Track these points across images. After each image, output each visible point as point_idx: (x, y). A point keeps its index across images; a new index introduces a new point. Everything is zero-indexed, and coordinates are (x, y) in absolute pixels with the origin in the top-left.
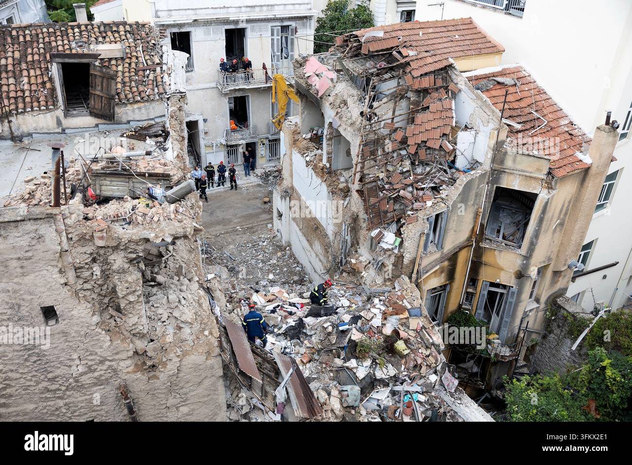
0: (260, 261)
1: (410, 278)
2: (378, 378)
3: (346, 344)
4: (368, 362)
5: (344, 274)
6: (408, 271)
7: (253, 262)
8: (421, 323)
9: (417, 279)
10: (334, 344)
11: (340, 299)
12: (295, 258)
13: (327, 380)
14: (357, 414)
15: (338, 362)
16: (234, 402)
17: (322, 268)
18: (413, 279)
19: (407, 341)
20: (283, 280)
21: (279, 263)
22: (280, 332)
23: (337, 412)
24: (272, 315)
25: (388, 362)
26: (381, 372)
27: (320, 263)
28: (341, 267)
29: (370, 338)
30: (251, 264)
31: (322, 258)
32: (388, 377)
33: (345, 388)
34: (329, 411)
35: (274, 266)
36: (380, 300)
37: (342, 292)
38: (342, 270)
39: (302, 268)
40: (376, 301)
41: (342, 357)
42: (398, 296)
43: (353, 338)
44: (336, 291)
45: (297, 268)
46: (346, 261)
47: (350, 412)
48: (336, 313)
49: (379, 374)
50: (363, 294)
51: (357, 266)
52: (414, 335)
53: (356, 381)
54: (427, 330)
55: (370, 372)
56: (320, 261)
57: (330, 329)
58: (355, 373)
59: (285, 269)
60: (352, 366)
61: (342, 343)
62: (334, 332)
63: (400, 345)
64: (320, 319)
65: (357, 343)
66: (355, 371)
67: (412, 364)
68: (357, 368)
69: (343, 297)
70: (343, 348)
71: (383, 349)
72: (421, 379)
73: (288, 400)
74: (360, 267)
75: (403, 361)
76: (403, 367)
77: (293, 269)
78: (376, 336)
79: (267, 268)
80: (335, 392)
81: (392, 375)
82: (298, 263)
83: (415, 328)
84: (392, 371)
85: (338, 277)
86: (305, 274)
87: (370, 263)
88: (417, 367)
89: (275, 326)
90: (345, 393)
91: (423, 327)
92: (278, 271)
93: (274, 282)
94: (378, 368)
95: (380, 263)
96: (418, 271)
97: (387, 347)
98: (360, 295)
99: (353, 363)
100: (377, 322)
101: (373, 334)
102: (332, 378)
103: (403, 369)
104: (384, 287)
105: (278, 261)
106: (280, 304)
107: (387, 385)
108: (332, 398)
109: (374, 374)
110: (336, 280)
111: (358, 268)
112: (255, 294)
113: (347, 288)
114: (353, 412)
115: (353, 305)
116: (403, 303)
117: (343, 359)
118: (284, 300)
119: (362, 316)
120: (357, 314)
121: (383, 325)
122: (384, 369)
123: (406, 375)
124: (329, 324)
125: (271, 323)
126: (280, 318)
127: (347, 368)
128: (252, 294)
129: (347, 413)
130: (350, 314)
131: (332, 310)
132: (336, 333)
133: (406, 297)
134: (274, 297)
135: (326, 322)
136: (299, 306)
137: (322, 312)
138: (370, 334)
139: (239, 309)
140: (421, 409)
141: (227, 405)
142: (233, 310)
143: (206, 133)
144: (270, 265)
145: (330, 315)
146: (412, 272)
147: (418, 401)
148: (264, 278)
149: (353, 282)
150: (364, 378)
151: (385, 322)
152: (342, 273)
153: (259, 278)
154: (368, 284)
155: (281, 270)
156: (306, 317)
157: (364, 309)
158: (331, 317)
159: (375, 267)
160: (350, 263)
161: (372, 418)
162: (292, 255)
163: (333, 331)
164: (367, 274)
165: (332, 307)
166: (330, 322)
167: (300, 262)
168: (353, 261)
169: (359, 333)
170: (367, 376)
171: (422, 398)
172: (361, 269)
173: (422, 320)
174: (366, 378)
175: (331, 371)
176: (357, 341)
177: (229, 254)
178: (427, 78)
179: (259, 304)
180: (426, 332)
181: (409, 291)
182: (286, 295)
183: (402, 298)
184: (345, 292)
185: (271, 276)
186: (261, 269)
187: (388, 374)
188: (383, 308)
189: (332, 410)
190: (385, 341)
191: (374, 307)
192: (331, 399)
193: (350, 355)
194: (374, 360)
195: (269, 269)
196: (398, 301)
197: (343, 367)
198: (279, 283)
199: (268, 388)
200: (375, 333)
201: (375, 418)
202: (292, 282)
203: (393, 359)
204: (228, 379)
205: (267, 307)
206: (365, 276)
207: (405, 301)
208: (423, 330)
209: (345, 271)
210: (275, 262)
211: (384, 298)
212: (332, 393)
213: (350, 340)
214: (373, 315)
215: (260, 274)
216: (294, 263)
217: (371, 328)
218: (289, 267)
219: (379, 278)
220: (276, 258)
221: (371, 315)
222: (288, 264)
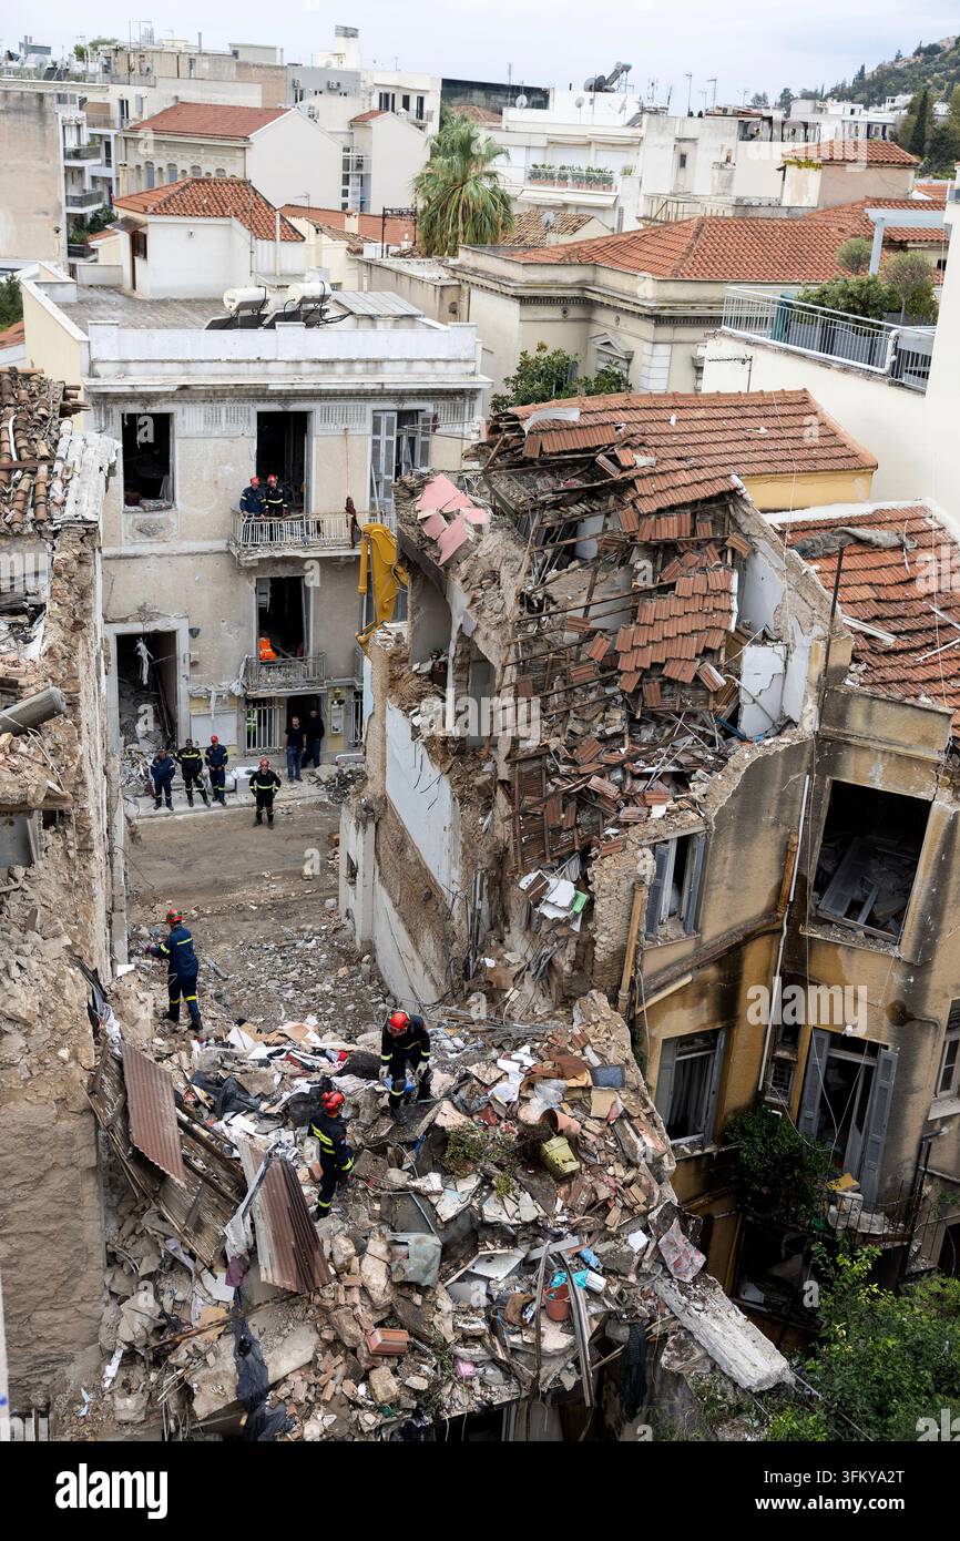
0: (290, 984)
1: (613, 1000)
2: (487, 1219)
3: (420, 1135)
4: (472, 1183)
5: (471, 1000)
6: (607, 980)
7: (272, 985)
8: (620, 1102)
9: (632, 1004)
12: (382, 983)
13: (364, 1219)
14: (428, 1307)
15: (397, 1177)
16: (125, 1248)
18: (622, 1005)
19: (576, 1143)
21: (338, 992)
23: (376, 1295)
24: (263, 1069)
25: (523, 1187)
26: (499, 1209)
27: (433, 987)
28: (465, 985)
29: (486, 1127)
30: (266, 989)
31: (435, 971)
32: (516, 1222)
33: (402, 1237)
34: (356, 1290)
35: (324, 996)
41: (405, 1166)
42: (574, 1037)
43: (440, 1121)
45: (382, 1006)
46: (477, 966)
47: (409, 1299)
49: (492, 1212)
51: (497, 973)
52: (598, 1130)
53: (435, 1226)
54: (635, 1122)
55: (470, 1206)
56: (433, 980)
58: (433, 1206)
59: (351, 1007)
60: (429, 1188)
61: (410, 1133)
63: (557, 1149)
65: (450, 1134)
66: (434, 1200)
67: (584, 1199)
68: (439, 1193)
70: (411, 1145)
71: (512, 1155)
72: (606, 1240)
74: (503, 977)
75: (563, 1190)
76: (560, 1203)
78: (503, 1125)
79: (304, 1002)
80: (376, 1247)
81: (528, 1219)
82: (388, 994)
83: (604, 1113)
84: (529, 1210)
85: (454, 1007)
88: (600, 1208)
89: (263, 1097)
90: (403, 1249)
91: (626, 1115)
92: (329, 1011)
94: (492, 1198)
95: (544, 962)
96: (632, 983)
97: (522, 1150)
99: (433, 1181)
100: (507, 1091)
101: (493, 1120)
102: (377, 1214)
103: (558, 1208)
104: (549, 1022)
105: (335, 987)
107: (512, 1242)
108: (367, 1260)
109: (481, 1209)
111: (499, 978)
112: (235, 1029)
113: (472, 1032)
114: (418, 1299)
116: (584, 1054)
117: (407, 1170)
118: (303, 1042)
119: (473, 1076)
121: (524, 1099)
122: (508, 1202)
123: (564, 1223)
125: (257, 1089)
126: (277, 1079)
127: (417, 1191)
128: (228, 1030)
129: (402, 1300)
133: (593, 1041)
134: (283, 1039)
136: (334, 1056)
138: (486, 1118)
139: (184, 1054)
140: (593, 1310)
141: (108, 1253)
142: (170, 1055)
143: (194, 664)
144: (314, 994)
146: (619, 987)
147: (588, 1290)
150: (454, 1219)
151: (529, 1094)
154: (517, 1018)
155: (340, 1008)
156: (340, 1074)
159: (533, 972)
160: (484, 969)
161: (465, 1322)
162: (375, 976)
164: (517, 993)
167: (393, 991)
168: (490, 963)
169: (458, 1114)
170: (461, 1213)
171: (598, 1282)
172: (507, 982)
173: (624, 1097)
174: (460, 1220)
175: (378, 1198)
176: (450, 1130)
177: (213, 965)
178: (674, 518)
179: (238, 1046)
180: (632, 1125)
181: (602, 1026)
183: (583, 1042)
186: (289, 1003)
187: (517, 1215)
188: (531, 1063)
189: (364, 1289)
190: (520, 1137)
191: (508, 1057)
192: (364, 1262)
193: (428, 1164)
194: (486, 1179)
195: (308, 1005)
196: (570, 1049)
197: (405, 1189)
199: (207, 1218)
200: (500, 1118)
201: (473, 1322)
203: (536, 1182)
204: (117, 1190)
205: (254, 1054)
206: (512, 999)
207: (588, 1050)
208: (625, 1122)
210: (328, 988)
212: (370, 1249)
213: (433, 1127)
214: (500, 1074)
215: (284, 1013)
216: (377, 994)
217: (490, 1105)
218: (363, 1002)
219: (543, 1003)
220: (332, 981)
221: (496, 1074)
222: (359, 996)
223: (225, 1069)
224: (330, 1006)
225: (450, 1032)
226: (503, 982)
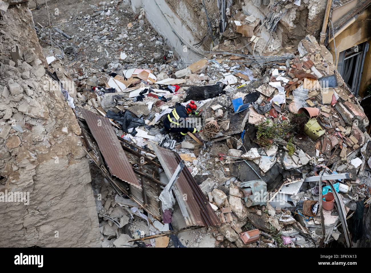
0: (105, 37)
1: (318, 37)
2: (288, 168)
3: (242, 130)
4: (273, 151)
5: (226, 42)
6: (315, 29)
7: (96, 39)
8: (336, 94)
9: (327, 38)
10: (228, 131)
11: (224, 75)
12: (152, 29)
13: (222, 174)
14: (264, 215)
15: (235, 153)
16: (108, 214)
17: (192, 39)
18: (322, 40)
19: (320, 119)
20: (140, 59)
21: (131, 38)
22: (153, 123)
23: (239, 215)
24: (140, 103)
25: (299, 147)
26: (290, 161)
27: (189, 32)
28: (221, 34)
29: (273, 119)
30: (93, 41)
31: (190, 24)
32: (299, 166)
33: (247, 184)
34: (230, 214)
35: (124, 41)
36: (280, 71)
37: (226, 66)
38: (223, 37)
39: (163, 41)
40: (275, 72)
41: (239, 147)
42: (305, 62)
43: (252, 121)
44: (217, 66)
45: (157, 42)
46: (228, 24)
47: (255, 213)
48: (224, 93)
49: (289, 164)
50: (254, 66)
51: (244, 29)
52: (329, 111)
53: (260, 175)
54: (346, 103)
55: (277, 162)
56: (189, 28)
57: (220, 113)
58: (257, 165)
59: (141, 45)
60: (253, 157)
61: (237, 129)
62: (226, 116)
63: (313, 126)
64: (204, 102)
65: (257, 127)
66: (257, 162)
67: (329, 148)
68: (259, 158)
69: (227, 72)
70: (239, 135)
71: (291, 133)
72: (341, 164)
73: (176, 206)
74: (247, 30)
75: (318, 145)
76: (318, 152)
77: (152, 44)
78: (280, 116)
79: (116, 46)
80: (234, 191)
81: (305, 163)
82: (157, 35)
83: (329, 101)
84: (304, 158)
85: (217, 47)
86: (169, 48)
87: (260, 23)
88: (336, 150)
89: (145, 117)
90: (248, 190)
91: (341, 100)
92: (131, 48)
93: (129, 63)
94: (286, 156)
95: (276, 22)
96: (328, 28)
97: (296, 129)
98: (250, 67)
99: (254, 153)
100: (280, 98)
101: (275, 115)
102: (229, 174)
103: (317, 154)
104: (283, 53)
105: (129, 35)
106: (148, 88)
107: (299, 176)
108: (231, 199)
109: (282, 163)
110: (215, 51)
111: (245, 31)
112: (111, 78)
113: (231, 60)
114: (259, 213)
115: (242, 81)
116: (311, 71)
117: (240, 149)
118: (151, 82)
119: (260, 93)
120: (253, 90)
121: (289, 101)
122: (294, 157)
123: (322, 162)
124: (219, 106)
125: (140, 113)
126: (150, 106)
127: (248, 159)
128: (106, 80)
129: (252, 214)
130: (243, 92)
131: (218, 89)
132: (228, 117)
133: (315, 63)
134: (137, 80)
135: (213, 103)
136: (173, 89)
137: (206, 93)
138: (272, 115)
139: (94, 100)
140: (345, 202)
141: (99, 218)
142: (87, 101)
144: (119, 41)
145: (218, 95)
146: (320, 30)
147: (340, 192)
148: (114, 59)
149: (240, 51)
150: (270, 170)
151: (290, 97)
152: (222, 41)
153: (107, 59)
154: (260, 52)
155: (136, 46)
157: (261, 84)
158: (218, 98)
159: (269, 27)
160: (233, 26)
161: (283, 218)
162: (147, 26)
163: (224, 115)
164: (257, 39)
165: (217, 85)
166: (220, 103)
167: (160, 33)
168: (238, 23)
169: (258, 115)
170: (273, 167)
171: (345, 188)
172: (250, 33)
173: (338, 91)
174: (273, 171)
175: (227, 165)
176: (257, 124)
177: (61, 32)
179: (119, 90)
180: (344, 105)
181: (318, 55)
182: (152, 76)
183: (310, 64)
184: (230, 65)
185: (123, 56)
186: (108, 47)
187: (300, 162)
188: (286, 80)
189: (233, 213)
190: (293, 122)
191: (274, 79)
192: (230, 200)
193: (249, 144)
194: (280, 147)
195: (119, 47)
196: (305, 70)
197: (241, 159)
198: (135, 64)
199: (150, 193)
200: (278, 113)
201: (287, 218)
202: (152, 60)
203: (304, 144)
204: (96, 186)
205: (131, 93)
206: (255, 41)
207: (313, 68)
208: (340, 104)
209: (227, 38)
210: (126, 36)
211: (285, 67)
212: (231, 192)
213: (248, 125)
214: (273, 90)
215: (108, 53)
216: (152, 35)
217: (272, 107)
218: (146, 41)
219: (275, 43)
220: (126, 32)
221: (271, 91)
222: (144, 38)
223: (119, 105)
224: (130, 46)
225: (219, 61)
226: (248, 33)
